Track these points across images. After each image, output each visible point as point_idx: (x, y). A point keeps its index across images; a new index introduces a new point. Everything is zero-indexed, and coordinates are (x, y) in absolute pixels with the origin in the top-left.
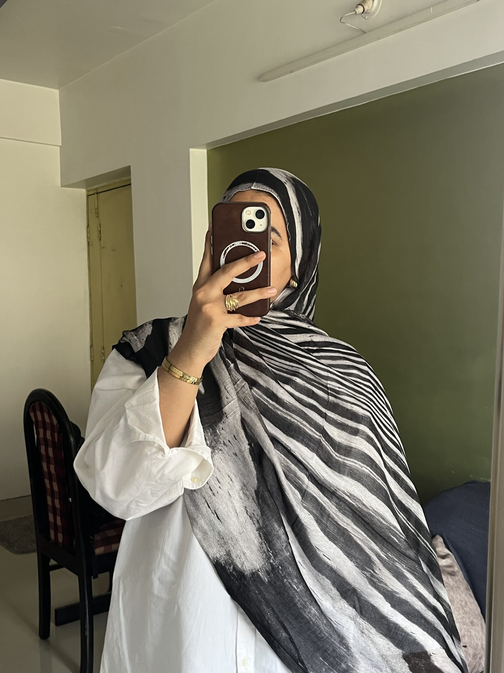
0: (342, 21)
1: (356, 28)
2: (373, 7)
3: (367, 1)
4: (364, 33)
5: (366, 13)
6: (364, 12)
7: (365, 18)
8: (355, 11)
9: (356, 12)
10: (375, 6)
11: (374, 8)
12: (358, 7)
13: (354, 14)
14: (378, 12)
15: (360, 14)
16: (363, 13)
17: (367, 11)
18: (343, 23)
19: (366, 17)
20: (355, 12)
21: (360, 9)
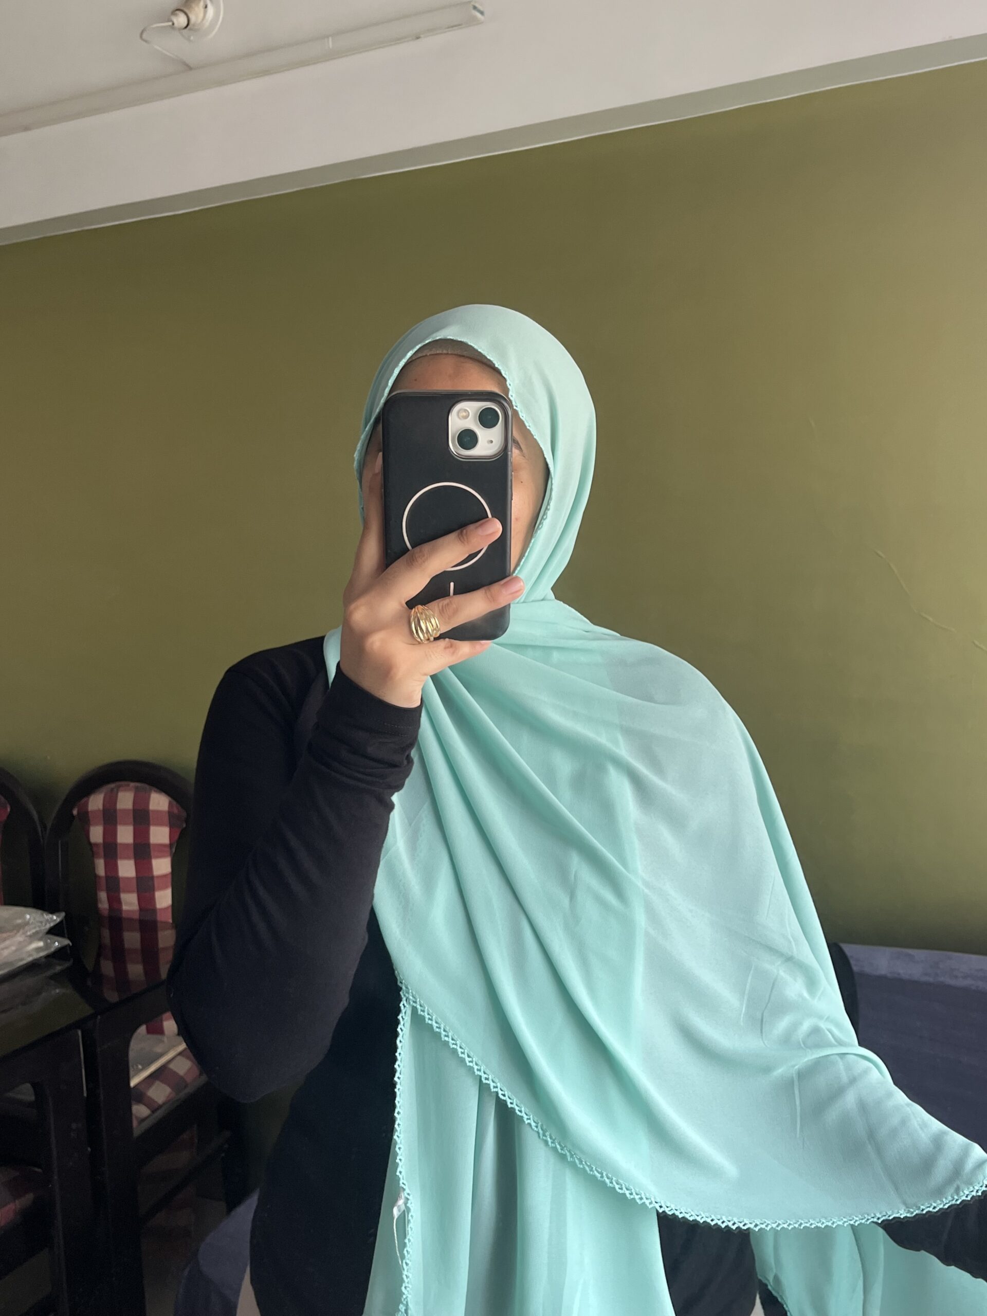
0: (144, 36)
1: (171, 55)
2: (204, 22)
3: (193, 5)
4: (188, 68)
5: (190, 29)
6: (189, 27)
7: (189, 39)
8: (170, 20)
9: (173, 24)
10: (210, 19)
11: (207, 23)
12: (176, 15)
13: (170, 26)
14: (214, 33)
15: (180, 29)
16: (186, 30)
17: (194, 25)
18: (146, 41)
19: (192, 38)
20: (170, 23)
21: (181, 20)
